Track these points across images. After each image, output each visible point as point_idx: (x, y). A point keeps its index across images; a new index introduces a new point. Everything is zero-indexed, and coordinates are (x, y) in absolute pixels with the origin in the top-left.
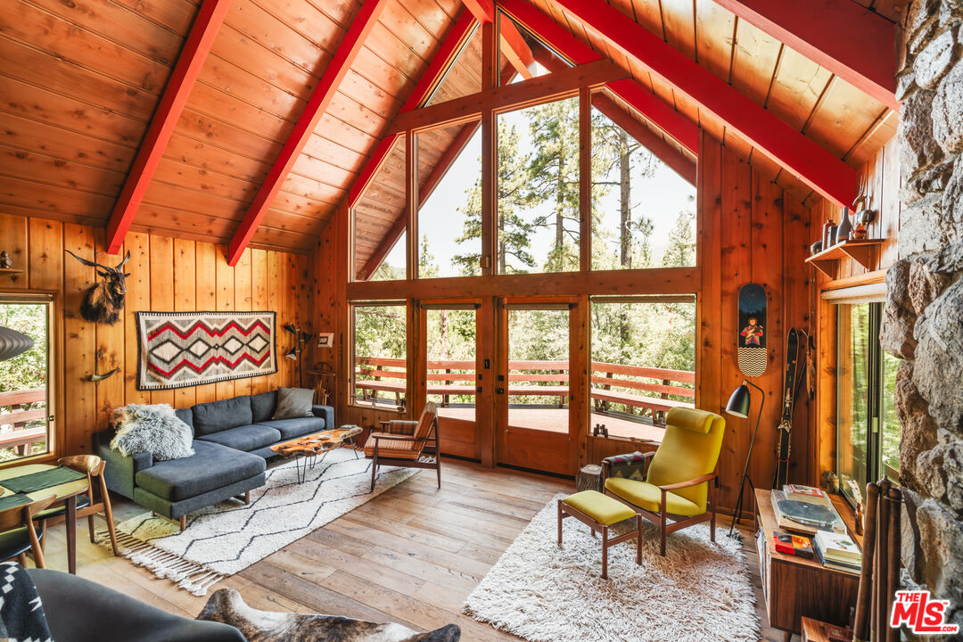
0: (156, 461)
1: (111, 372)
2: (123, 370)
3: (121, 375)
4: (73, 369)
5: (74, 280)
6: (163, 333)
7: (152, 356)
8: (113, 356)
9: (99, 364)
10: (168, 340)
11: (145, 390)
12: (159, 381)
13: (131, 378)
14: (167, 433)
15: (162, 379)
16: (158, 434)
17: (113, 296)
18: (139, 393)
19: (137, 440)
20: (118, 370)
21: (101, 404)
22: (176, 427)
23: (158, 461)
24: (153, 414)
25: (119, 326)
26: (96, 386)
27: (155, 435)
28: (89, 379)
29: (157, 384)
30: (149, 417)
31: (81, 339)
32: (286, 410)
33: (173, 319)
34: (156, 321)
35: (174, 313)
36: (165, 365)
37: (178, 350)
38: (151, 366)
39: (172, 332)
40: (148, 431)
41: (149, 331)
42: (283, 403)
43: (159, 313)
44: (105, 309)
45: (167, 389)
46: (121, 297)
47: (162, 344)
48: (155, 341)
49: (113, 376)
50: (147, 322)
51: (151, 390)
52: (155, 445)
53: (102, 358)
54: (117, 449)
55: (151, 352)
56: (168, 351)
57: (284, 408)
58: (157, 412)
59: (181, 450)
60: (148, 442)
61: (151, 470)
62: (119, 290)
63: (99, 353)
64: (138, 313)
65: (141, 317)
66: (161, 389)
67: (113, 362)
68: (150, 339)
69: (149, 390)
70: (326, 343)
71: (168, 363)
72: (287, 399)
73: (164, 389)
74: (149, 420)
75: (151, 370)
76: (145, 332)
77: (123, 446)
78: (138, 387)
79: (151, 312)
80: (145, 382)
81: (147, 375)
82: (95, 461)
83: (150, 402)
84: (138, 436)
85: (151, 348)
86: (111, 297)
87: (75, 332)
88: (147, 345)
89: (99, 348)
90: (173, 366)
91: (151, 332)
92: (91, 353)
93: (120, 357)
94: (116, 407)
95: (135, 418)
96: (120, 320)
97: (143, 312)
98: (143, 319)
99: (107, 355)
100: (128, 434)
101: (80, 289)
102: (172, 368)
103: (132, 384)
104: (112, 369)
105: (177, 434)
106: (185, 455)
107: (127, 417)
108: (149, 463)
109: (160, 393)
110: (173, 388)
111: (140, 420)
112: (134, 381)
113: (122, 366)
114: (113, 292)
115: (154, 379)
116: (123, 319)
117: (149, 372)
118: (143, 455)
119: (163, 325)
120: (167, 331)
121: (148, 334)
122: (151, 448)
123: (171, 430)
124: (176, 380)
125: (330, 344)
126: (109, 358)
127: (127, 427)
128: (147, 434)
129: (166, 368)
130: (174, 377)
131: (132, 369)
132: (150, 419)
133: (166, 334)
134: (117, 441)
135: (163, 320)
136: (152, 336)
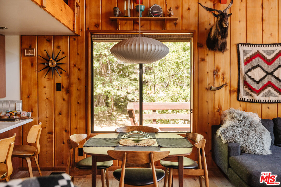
0: (243, 152)
1: (222, 86)
2: (229, 84)
3: (228, 88)
4: (202, 81)
5: (203, 23)
6: (254, 60)
7: (247, 77)
8: (223, 74)
9: (215, 79)
10: (258, 66)
11: (242, 101)
12: (251, 96)
13: (234, 91)
14: (252, 133)
15: (253, 94)
16: (245, 132)
17: (221, 29)
18: (238, 103)
19: (231, 133)
20: (226, 85)
21: (217, 107)
22: (259, 129)
23: (244, 152)
24: (244, 117)
25: (227, 53)
26: (214, 94)
27: (243, 132)
28: (210, 89)
29: (250, 98)
30: (241, 119)
31: (206, 62)
33: (261, 49)
34: (250, 51)
35: (262, 45)
36: (256, 84)
37: (264, 74)
38: (246, 84)
39: (260, 59)
40: (239, 129)
41: (245, 58)
43: (252, 45)
44: (218, 40)
45: (257, 102)
46: (226, 29)
47: (254, 68)
48: (249, 66)
49: (224, 88)
50: (244, 51)
51: (246, 102)
52: (243, 140)
53: (217, 76)
54: (220, 137)
55: (246, 73)
56: (257, 74)
58: (247, 117)
59: (261, 148)
60: (239, 136)
61: (239, 158)
62: (224, 24)
63: (216, 72)
64: (238, 44)
65: (240, 47)
66: (252, 102)
67: (223, 79)
68: (246, 64)
69: (244, 101)
71: (258, 83)
73: (255, 102)
74: (241, 121)
75: (246, 87)
76: (243, 59)
77: (223, 135)
78: (238, 99)
79: (247, 44)
80: (243, 96)
81: (244, 90)
82: (201, 137)
83: (246, 110)
84: (233, 130)
85: (246, 70)
86: (220, 31)
87: (203, 57)
88: (244, 68)
89: (215, 68)
90: (261, 85)
91: (247, 59)
92: (211, 71)
93: (227, 76)
94: (224, 110)
95: (233, 118)
96: (227, 50)
97: (241, 44)
98: (242, 48)
99: (220, 73)
100: (227, 128)
101: (206, 29)
102: (261, 87)
103: (234, 96)
104: (223, 84)
105: (259, 135)
106: (264, 153)
107: (229, 117)
108: (238, 152)
109: (252, 104)
110: (260, 102)
111: (235, 119)
112: (235, 94)
113: (228, 82)
114: (221, 26)
115: (248, 94)
116: (229, 49)
117: (245, 88)
118: (235, 145)
119: (254, 54)
120: (257, 58)
121: (244, 60)
122: (240, 141)
123: (255, 131)
124: (263, 96)
126: (221, 76)
127: (228, 123)
128: (238, 130)
129: (256, 87)
130: (262, 94)
131: (235, 85)
132: (243, 120)
133: (257, 61)
134: (220, 131)
135: (254, 50)
136: (248, 61)
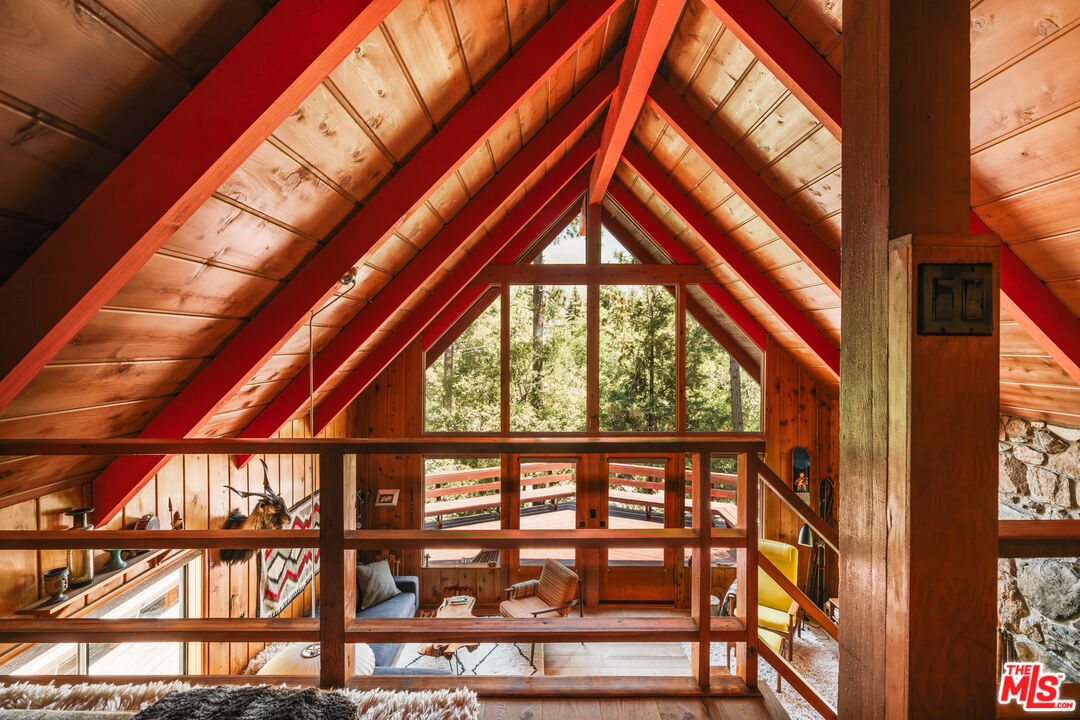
7: (268, 581)
10: (278, 554)
12: (272, 608)
15: (274, 604)
29: (270, 613)
32: (375, 595)
36: (276, 585)
37: (283, 562)
38: (267, 593)
42: (371, 586)
47: (273, 561)
48: (269, 560)
53: (234, 605)
56: (277, 568)
57: (372, 593)
67: (241, 605)
70: (391, 502)
71: (278, 582)
72: (373, 580)
75: (267, 598)
80: (263, 615)
81: (264, 605)
85: (267, 571)
99: (237, 599)
102: (280, 587)
115: (269, 608)
117: (266, 601)
124: (282, 599)
125: (395, 502)
126: (238, 602)
129: (276, 589)
130: (281, 596)
136: (267, 555)
